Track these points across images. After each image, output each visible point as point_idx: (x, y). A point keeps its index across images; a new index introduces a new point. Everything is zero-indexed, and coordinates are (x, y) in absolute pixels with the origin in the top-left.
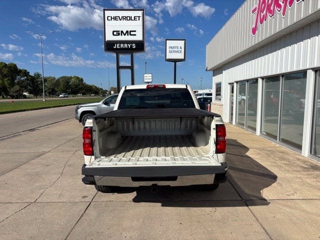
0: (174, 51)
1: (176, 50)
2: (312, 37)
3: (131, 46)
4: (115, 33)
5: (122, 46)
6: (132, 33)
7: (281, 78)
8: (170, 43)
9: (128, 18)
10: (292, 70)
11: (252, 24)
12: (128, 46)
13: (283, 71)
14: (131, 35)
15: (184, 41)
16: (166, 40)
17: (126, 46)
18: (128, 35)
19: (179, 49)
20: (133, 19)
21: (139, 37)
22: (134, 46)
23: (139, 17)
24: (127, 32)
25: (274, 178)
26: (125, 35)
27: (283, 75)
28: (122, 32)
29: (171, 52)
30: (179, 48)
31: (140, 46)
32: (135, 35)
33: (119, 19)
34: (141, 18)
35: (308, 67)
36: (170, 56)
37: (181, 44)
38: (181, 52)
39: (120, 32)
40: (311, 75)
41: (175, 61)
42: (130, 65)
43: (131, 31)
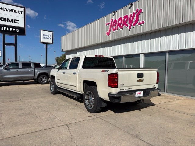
0: (46, 38)
1: (48, 37)
3: (15, 30)
4: (2, 19)
5: (8, 29)
6: (16, 21)
8: (43, 32)
9: (13, 11)
12: (13, 30)
13: (126, 54)
14: (15, 22)
16: (41, 30)
17: (11, 29)
18: (13, 22)
19: (49, 37)
20: (17, 12)
21: (21, 25)
22: (18, 30)
23: (22, 12)
24: (12, 20)
26: (10, 22)
27: (124, 56)
28: (8, 19)
29: (44, 38)
30: (49, 36)
31: (22, 31)
32: (19, 23)
33: (5, 10)
35: (141, 52)
36: (43, 40)
37: (51, 34)
38: (50, 39)
39: (7, 19)
41: (47, 44)
42: (14, 43)
43: (15, 20)
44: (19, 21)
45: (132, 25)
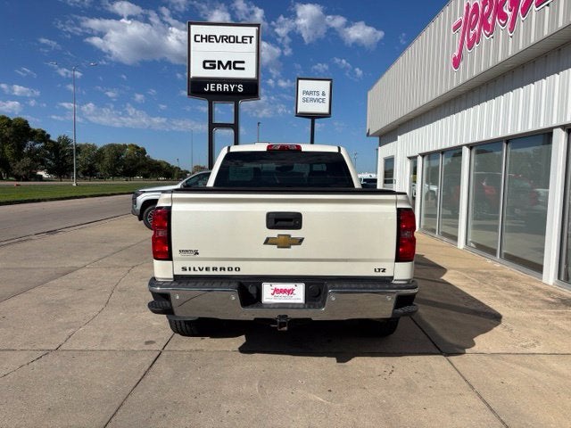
0: (312, 100)
1: (315, 97)
2: (562, 70)
3: (236, 89)
4: (207, 65)
5: (219, 87)
6: (237, 65)
7: (505, 144)
8: (304, 85)
9: (232, 39)
10: (526, 130)
11: (454, 51)
12: (230, 88)
13: (509, 132)
14: (235, 68)
15: (329, 82)
16: (299, 79)
17: (226, 87)
18: (230, 69)
19: (321, 96)
20: (240, 40)
21: (249, 73)
22: (241, 88)
23: (251, 37)
24: (229, 63)
25: (496, 318)
26: (225, 68)
27: (508, 140)
28: (220, 62)
29: (305, 100)
30: (321, 93)
31: (250, 89)
32: (243, 69)
33: (214, 40)
34: (254, 40)
35: (555, 123)
36: (303, 107)
37: (324, 86)
38: (323, 101)
39: (217, 64)
40: (560, 138)
41: (313, 117)
42: (233, 122)
43: (235, 62)
44: (243, 62)
45: (520, 11)
